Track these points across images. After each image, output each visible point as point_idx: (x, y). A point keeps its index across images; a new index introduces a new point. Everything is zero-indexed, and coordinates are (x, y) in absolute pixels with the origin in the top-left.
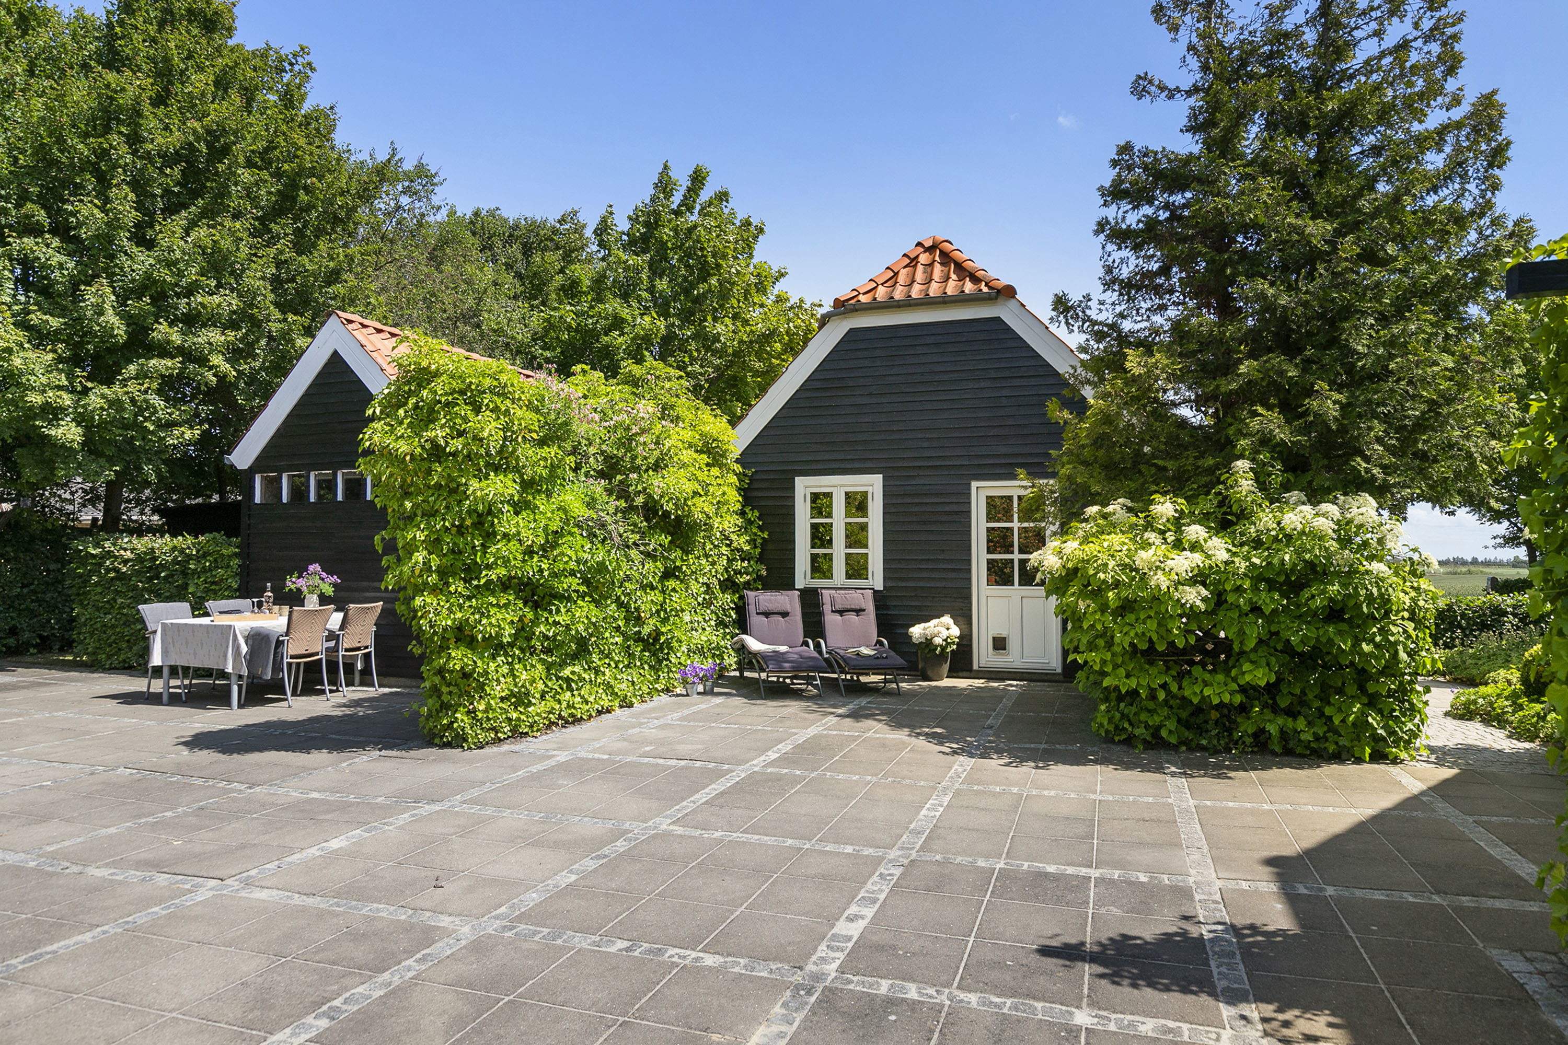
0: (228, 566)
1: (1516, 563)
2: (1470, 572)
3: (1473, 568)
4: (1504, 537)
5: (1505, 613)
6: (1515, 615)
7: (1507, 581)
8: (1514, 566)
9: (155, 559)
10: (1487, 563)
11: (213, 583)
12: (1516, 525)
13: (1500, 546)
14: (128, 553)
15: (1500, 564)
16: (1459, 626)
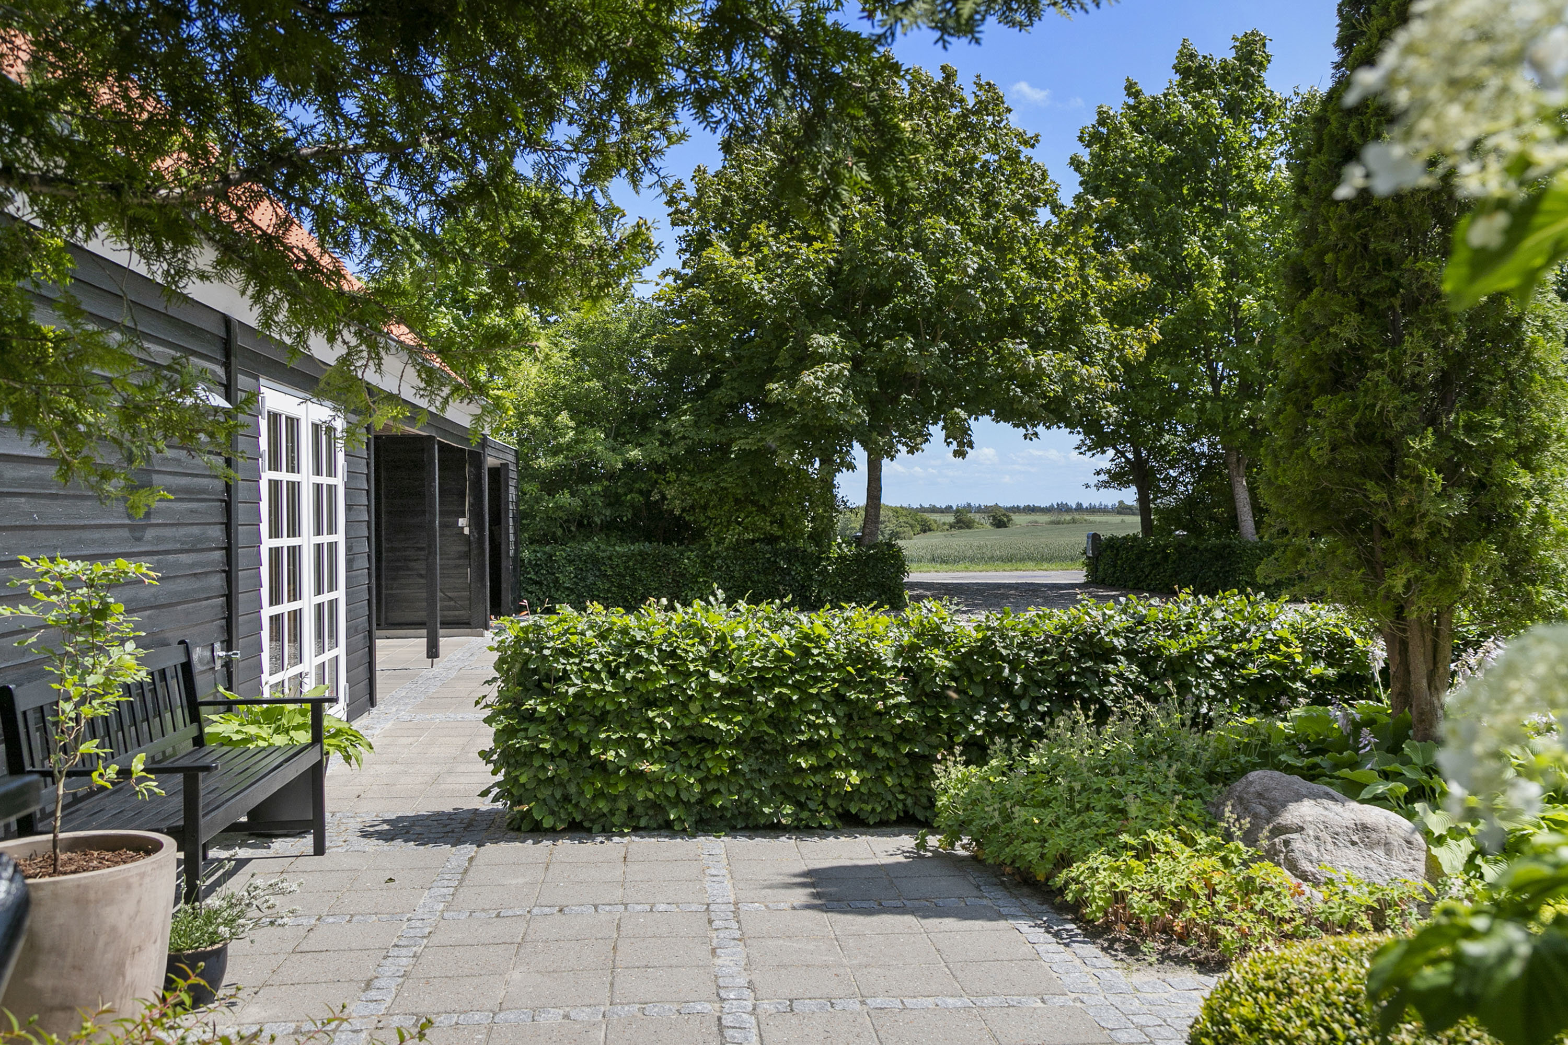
1: (1122, 509)
2: (1074, 521)
3: (1077, 517)
4: (1108, 472)
5: (1107, 654)
6: (1130, 654)
7: (1112, 539)
8: (1119, 513)
10: (1092, 510)
12: (1123, 454)
13: (1105, 485)
15: (1104, 510)
16: (1006, 688)
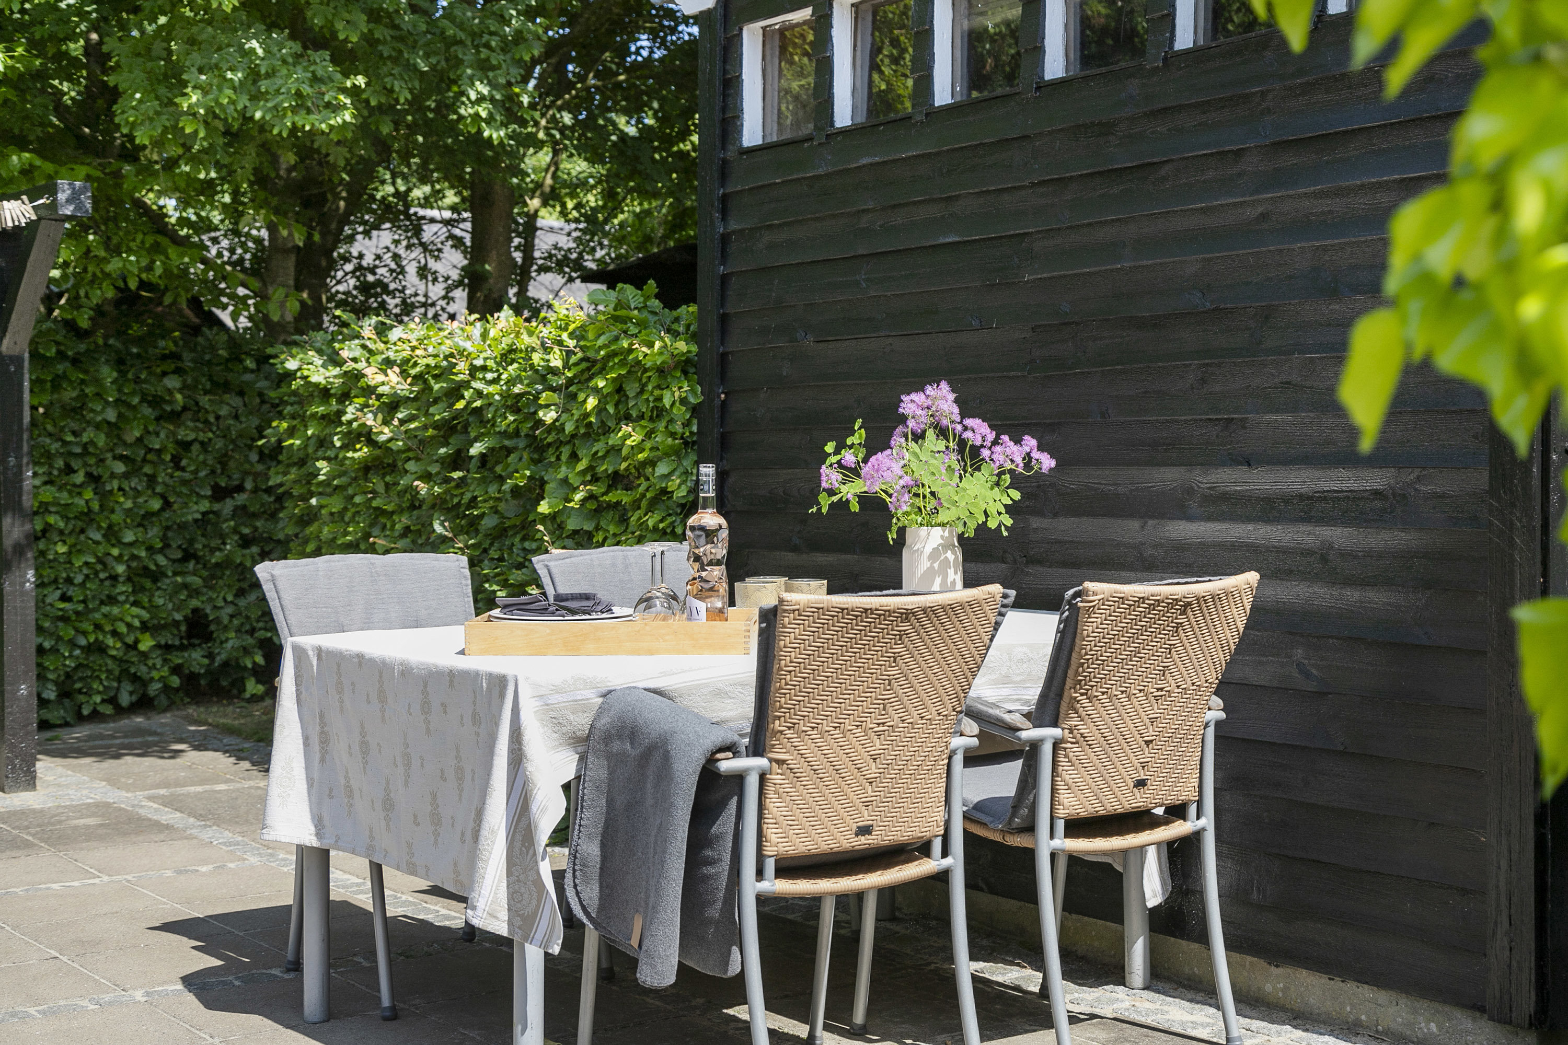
0: (659, 412)
9: (455, 392)
11: (616, 480)
14: (393, 376)
